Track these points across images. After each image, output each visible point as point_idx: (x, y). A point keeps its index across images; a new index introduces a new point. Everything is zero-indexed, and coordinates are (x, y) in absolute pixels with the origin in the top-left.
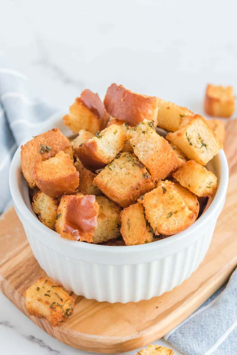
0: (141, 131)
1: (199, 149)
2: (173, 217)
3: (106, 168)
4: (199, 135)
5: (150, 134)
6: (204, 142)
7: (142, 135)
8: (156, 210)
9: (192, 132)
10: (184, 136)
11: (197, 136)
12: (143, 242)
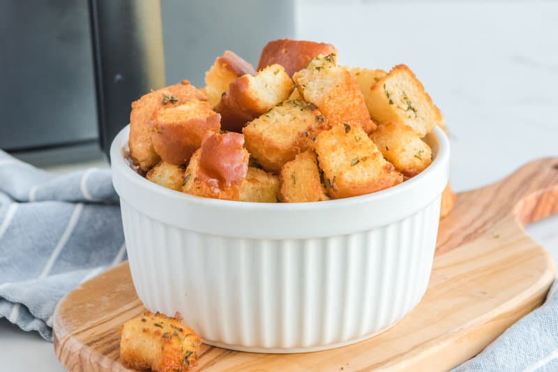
0: (314, 68)
1: (404, 112)
2: (360, 166)
3: (261, 118)
4: (404, 93)
5: (328, 69)
6: (413, 105)
7: (316, 72)
8: (333, 154)
9: (394, 87)
10: (381, 90)
11: (401, 93)
12: (316, 199)
